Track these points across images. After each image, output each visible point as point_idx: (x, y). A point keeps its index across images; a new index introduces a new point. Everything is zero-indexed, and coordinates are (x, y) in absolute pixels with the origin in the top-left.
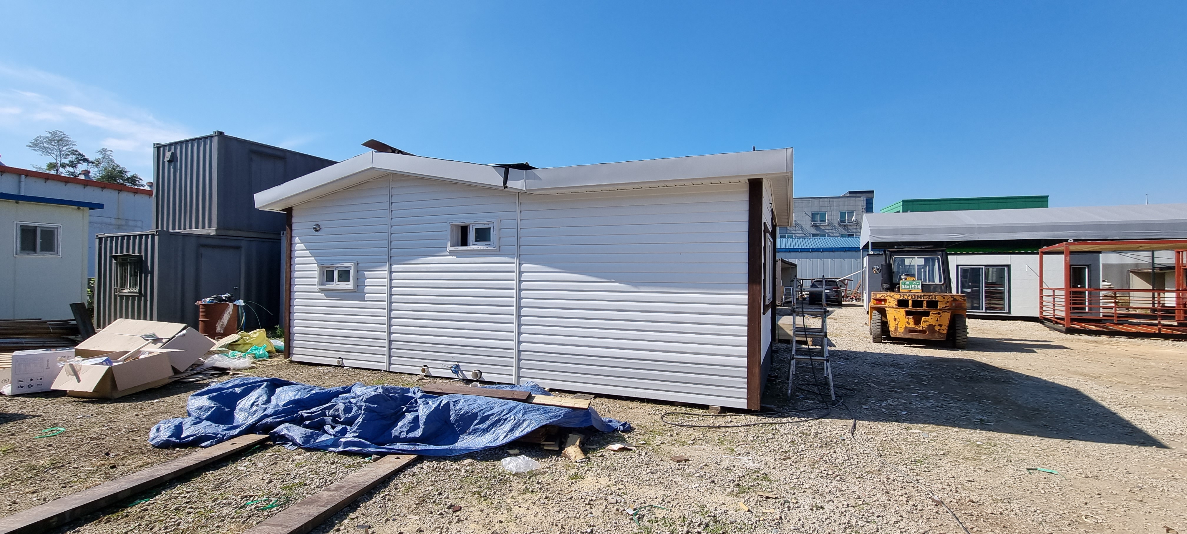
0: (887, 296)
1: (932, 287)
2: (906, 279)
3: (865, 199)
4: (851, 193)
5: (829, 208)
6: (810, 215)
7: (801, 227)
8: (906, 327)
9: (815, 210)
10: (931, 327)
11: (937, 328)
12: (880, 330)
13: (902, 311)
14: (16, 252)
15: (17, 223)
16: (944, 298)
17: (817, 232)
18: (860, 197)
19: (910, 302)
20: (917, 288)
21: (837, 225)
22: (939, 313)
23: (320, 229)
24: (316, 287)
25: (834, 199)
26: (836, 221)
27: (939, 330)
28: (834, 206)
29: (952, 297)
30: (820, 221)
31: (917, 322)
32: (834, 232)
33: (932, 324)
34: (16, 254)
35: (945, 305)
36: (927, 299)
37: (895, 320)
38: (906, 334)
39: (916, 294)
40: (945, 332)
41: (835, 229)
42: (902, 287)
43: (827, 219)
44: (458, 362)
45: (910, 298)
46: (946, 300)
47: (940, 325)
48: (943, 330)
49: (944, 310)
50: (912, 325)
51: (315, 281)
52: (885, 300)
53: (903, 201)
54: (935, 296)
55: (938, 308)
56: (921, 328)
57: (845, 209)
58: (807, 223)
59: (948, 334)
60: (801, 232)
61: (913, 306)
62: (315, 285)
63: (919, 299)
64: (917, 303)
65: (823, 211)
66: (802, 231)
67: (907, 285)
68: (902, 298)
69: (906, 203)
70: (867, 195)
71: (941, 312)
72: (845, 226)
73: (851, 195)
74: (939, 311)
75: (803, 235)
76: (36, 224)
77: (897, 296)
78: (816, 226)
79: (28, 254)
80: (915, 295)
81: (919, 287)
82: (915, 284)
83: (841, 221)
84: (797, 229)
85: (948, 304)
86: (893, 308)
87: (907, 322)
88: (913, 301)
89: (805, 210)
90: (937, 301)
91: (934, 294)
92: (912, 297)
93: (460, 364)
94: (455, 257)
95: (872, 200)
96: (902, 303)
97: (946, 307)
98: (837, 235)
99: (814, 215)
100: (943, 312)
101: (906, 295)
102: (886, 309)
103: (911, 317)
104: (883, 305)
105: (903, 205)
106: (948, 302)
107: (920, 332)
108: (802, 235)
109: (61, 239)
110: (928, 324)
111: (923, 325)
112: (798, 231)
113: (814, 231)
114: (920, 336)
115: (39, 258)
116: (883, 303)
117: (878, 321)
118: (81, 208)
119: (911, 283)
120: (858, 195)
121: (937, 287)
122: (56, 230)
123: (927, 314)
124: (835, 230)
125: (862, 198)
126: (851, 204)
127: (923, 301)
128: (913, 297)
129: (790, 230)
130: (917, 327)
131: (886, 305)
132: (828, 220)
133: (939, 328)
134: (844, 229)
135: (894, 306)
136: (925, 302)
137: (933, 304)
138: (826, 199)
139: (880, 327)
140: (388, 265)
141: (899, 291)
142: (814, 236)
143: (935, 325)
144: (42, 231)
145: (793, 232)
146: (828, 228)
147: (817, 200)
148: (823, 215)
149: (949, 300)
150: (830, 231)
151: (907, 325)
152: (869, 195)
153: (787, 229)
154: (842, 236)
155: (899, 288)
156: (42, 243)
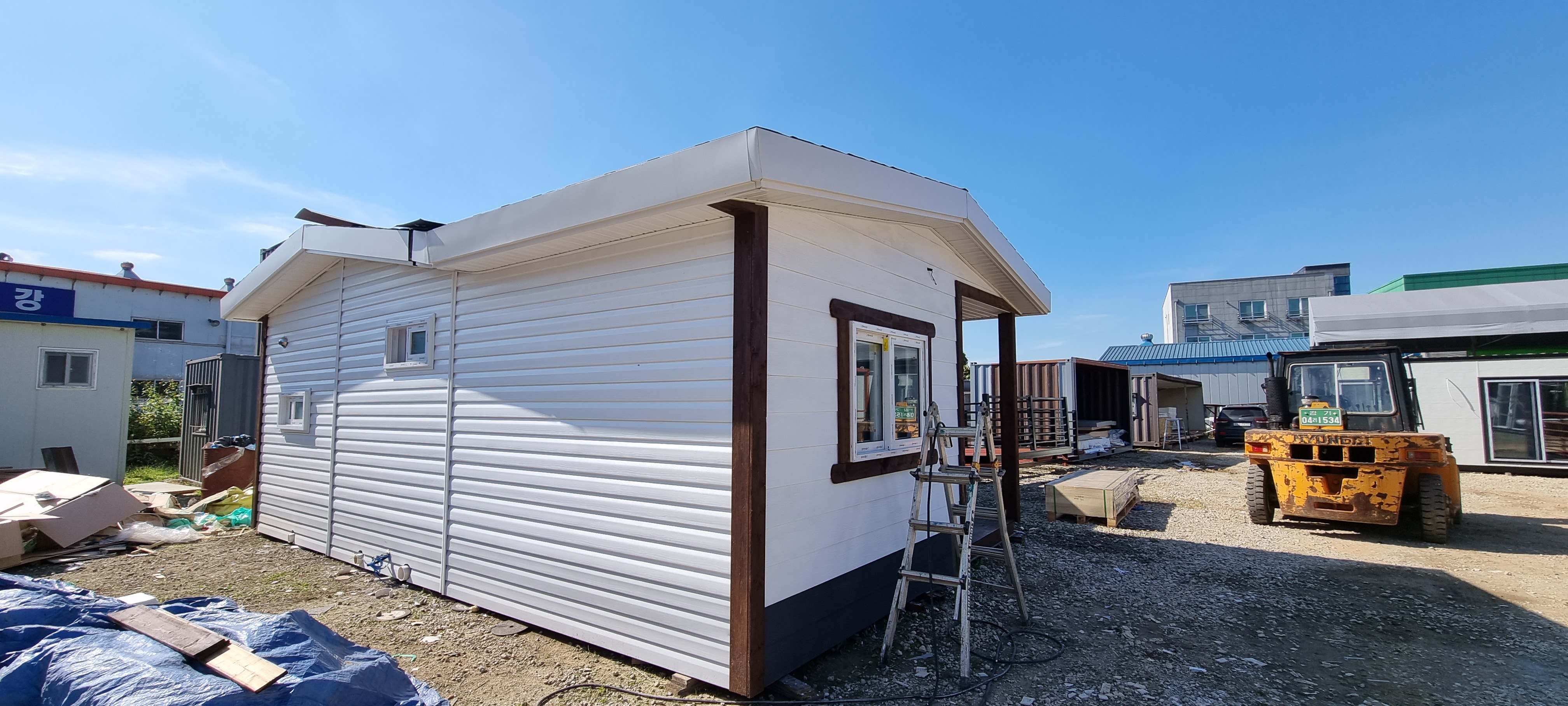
0: (1271, 437)
1: (1371, 421)
2: (1310, 406)
3: (1332, 276)
4: (1308, 268)
5: (1268, 294)
6: (1237, 306)
7: (1222, 324)
8: (1309, 498)
9: (1245, 297)
10: (1362, 500)
11: (1375, 500)
12: (1262, 501)
13: (1300, 467)
14: (39, 384)
15: (41, 349)
16: (1387, 442)
17: (1251, 332)
18: (1323, 274)
19: (1315, 450)
20: (1332, 421)
21: (1284, 319)
22: (1377, 472)
23: (287, 343)
24: (275, 426)
25: (1278, 281)
26: (1282, 312)
27: (1381, 504)
28: (1277, 291)
29: (1405, 441)
30: (1255, 314)
31: (1333, 487)
32: (1280, 330)
33: (1363, 493)
34: (39, 387)
35: (1390, 456)
36: (1351, 445)
37: (1287, 482)
38: (1309, 511)
39: (1327, 434)
40: (1394, 509)
41: (1281, 325)
42: (1303, 420)
43: (1265, 310)
44: (390, 549)
45: (1313, 442)
46: (1392, 447)
47: (1383, 496)
48: (1390, 505)
49: (1388, 466)
50: (1321, 492)
51: (275, 418)
52: (1268, 445)
53: (1406, 277)
54: (1367, 438)
55: (1376, 461)
56: (1340, 501)
57: (1297, 294)
58: (1232, 319)
59: (1402, 513)
60: (1222, 332)
61: (1322, 457)
62: (276, 424)
63: (1333, 444)
64: (1330, 452)
65: (1258, 298)
66: (1223, 330)
67: (1313, 417)
68: (1298, 442)
69: (1411, 280)
70: (1338, 270)
71: (1382, 469)
72: (1298, 320)
73: (1309, 272)
74: (1378, 468)
75: (1227, 337)
76: (66, 350)
77: (1290, 437)
78: (1248, 322)
79: (54, 386)
80: (1324, 437)
81: (1338, 420)
82: (1328, 416)
83: (1291, 312)
84: (1215, 327)
85: (1396, 455)
86: (1281, 459)
87: (1312, 488)
88: (1321, 448)
89: (1228, 298)
90: (1373, 449)
91: (1366, 434)
92: (1318, 440)
93: (392, 553)
94: (392, 380)
95: (1347, 278)
96: (1299, 452)
97: (1392, 459)
98: (1287, 334)
99: (1244, 305)
100: (1386, 469)
101: (1307, 436)
102: (1270, 462)
103: (1318, 478)
104: (1264, 454)
105: (1406, 283)
106: (1397, 450)
107: (1340, 507)
108: (1224, 337)
109: (95, 368)
110: (1355, 492)
111: (1345, 495)
112: (1217, 332)
113: (1244, 330)
114: (1338, 515)
115: (68, 391)
116: (1265, 450)
117: (1258, 484)
118: (126, 329)
119: (1321, 414)
120: (1321, 271)
121: (1381, 421)
122: (91, 356)
123: (1352, 473)
124: (1282, 328)
125: (1326, 276)
126: (1308, 286)
127: (1340, 448)
128: (1321, 439)
129: (1203, 330)
130: (1332, 497)
131: (1271, 455)
132: (1269, 313)
133: (1379, 500)
134: (1297, 325)
135: (1285, 456)
136: (1345, 450)
137: (1363, 454)
138: (1263, 281)
139: (1261, 496)
140: (334, 393)
141: (1297, 428)
142: (1245, 337)
143: (1370, 495)
144: (73, 358)
145: (1209, 332)
146: (1268, 324)
147: (1249, 283)
148: (1259, 306)
149: (1398, 446)
150: (1274, 329)
151: (1311, 494)
152: (1341, 272)
153: (1198, 329)
154: (1294, 336)
155: (1297, 421)
156: (72, 373)
